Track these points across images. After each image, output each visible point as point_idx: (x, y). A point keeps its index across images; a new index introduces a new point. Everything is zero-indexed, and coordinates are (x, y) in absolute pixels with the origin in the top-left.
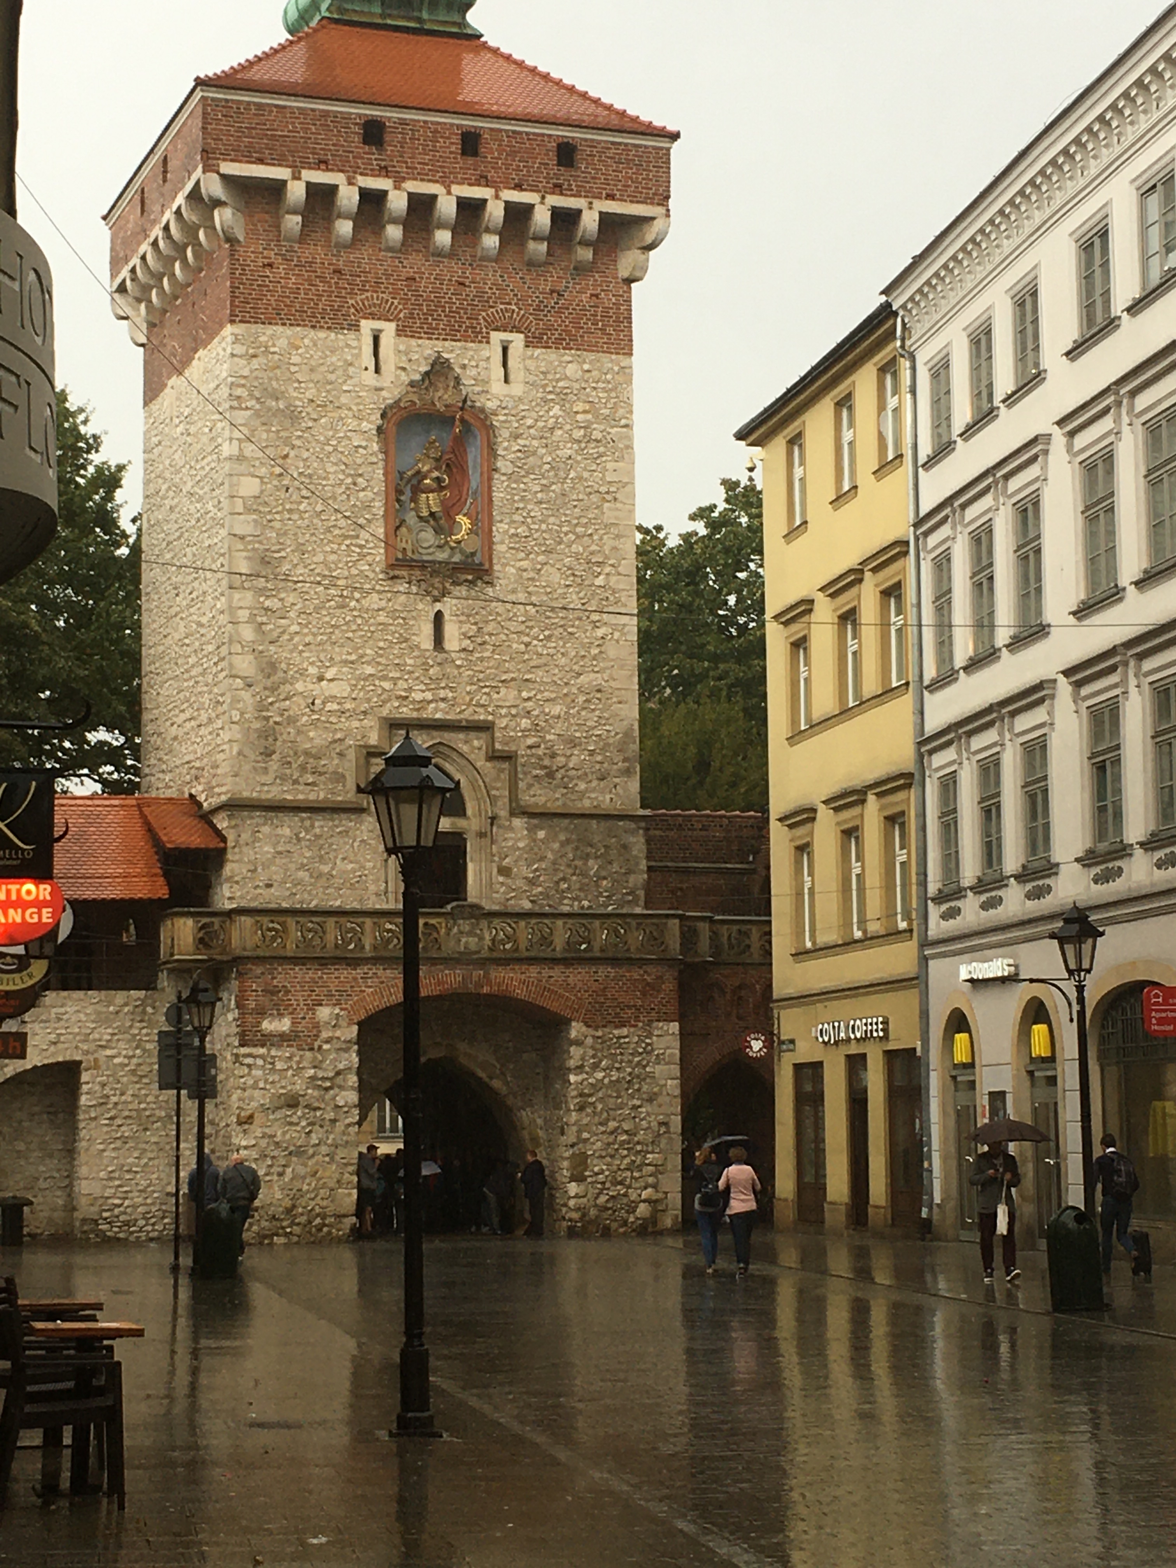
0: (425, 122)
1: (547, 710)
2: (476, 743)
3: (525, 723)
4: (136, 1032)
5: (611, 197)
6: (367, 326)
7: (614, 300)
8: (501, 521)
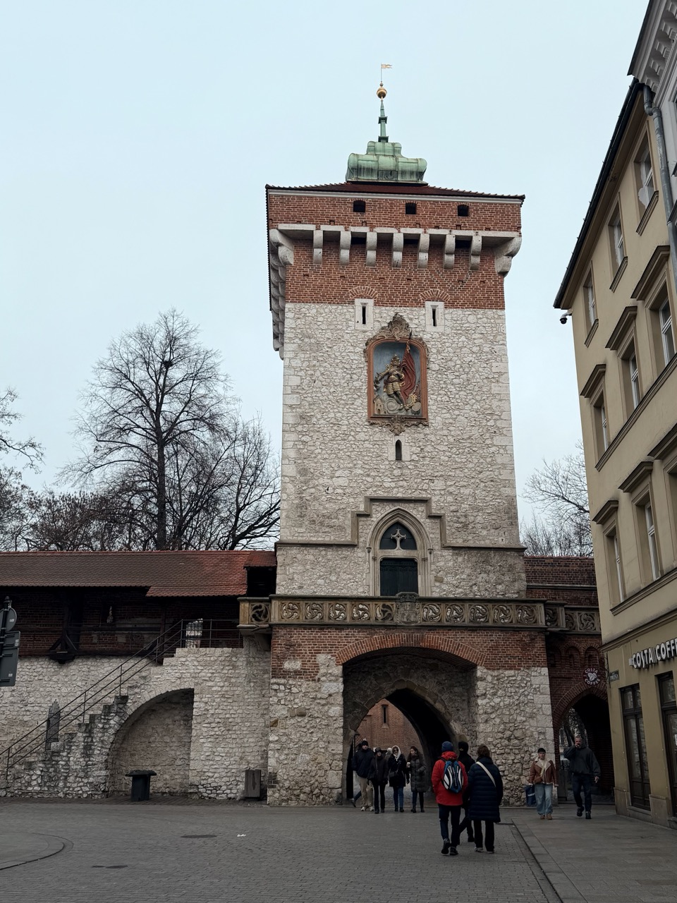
0: (386, 200)
1: (462, 491)
2: (420, 509)
3: (450, 499)
4: (226, 672)
5: (487, 229)
6: (358, 302)
7: (493, 283)
8: (433, 394)
